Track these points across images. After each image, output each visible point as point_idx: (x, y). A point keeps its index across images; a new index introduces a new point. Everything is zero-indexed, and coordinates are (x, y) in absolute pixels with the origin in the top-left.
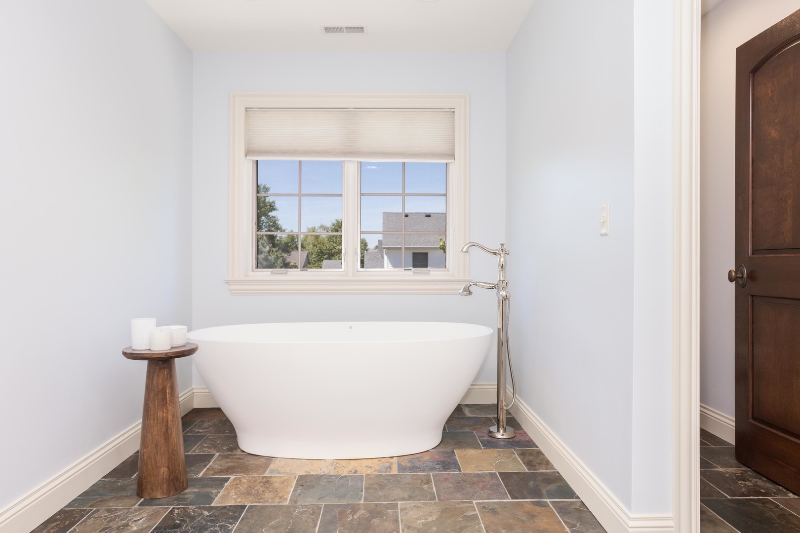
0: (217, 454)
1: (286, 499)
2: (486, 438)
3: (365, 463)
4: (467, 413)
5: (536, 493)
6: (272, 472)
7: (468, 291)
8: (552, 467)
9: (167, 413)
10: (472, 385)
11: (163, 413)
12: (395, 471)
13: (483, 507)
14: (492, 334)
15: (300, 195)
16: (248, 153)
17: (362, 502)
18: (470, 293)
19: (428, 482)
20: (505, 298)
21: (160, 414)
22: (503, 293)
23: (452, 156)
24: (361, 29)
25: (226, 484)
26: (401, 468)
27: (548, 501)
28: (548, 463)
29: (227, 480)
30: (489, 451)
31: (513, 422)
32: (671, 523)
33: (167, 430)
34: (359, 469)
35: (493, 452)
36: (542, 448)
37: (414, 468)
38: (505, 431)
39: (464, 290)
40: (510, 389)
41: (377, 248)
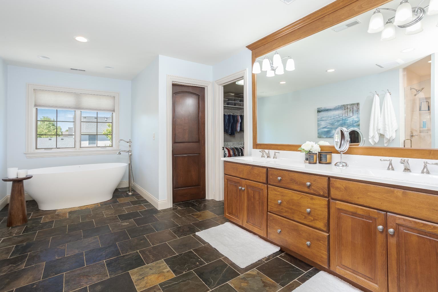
0: (32, 213)
1: (67, 217)
2: (126, 195)
3: (89, 206)
4: (119, 190)
5: (140, 204)
6: (57, 213)
7: (120, 153)
8: (144, 198)
9: (22, 198)
10: (120, 182)
11: (21, 198)
12: (100, 206)
13: (126, 209)
14: (127, 165)
15: (57, 121)
16: (35, 105)
17: (92, 213)
18: (120, 154)
19: (110, 206)
20: (131, 155)
21: (19, 198)
22: (130, 153)
23: (114, 111)
24: (85, 71)
25: (43, 218)
26: (101, 205)
27: (142, 204)
28: (142, 198)
29: (42, 217)
30: (126, 198)
31: (133, 190)
32: (167, 201)
33: (22, 203)
34: (88, 207)
35: (128, 198)
36: (141, 195)
37: (105, 204)
38: (131, 192)
39: (119, 153)
40: (132, 181)
41: (67, 131)
